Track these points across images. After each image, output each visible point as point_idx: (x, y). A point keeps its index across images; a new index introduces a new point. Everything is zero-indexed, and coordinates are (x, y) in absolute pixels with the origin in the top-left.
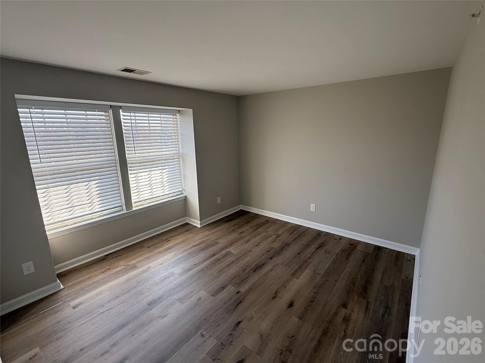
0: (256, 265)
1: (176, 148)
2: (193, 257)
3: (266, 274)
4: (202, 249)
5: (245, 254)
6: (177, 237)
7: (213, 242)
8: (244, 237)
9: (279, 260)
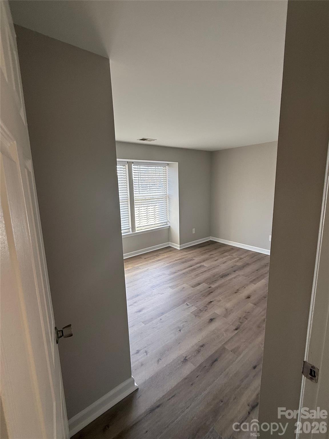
0: (223, 274)
1: (164, 190)
2: (177, 266)
3: (231, 280)
4: (182, 262)
5: (214, 268)
6: (163, 254)
7: (190, 259)
8: (213, 258)
9: (241, 273)
